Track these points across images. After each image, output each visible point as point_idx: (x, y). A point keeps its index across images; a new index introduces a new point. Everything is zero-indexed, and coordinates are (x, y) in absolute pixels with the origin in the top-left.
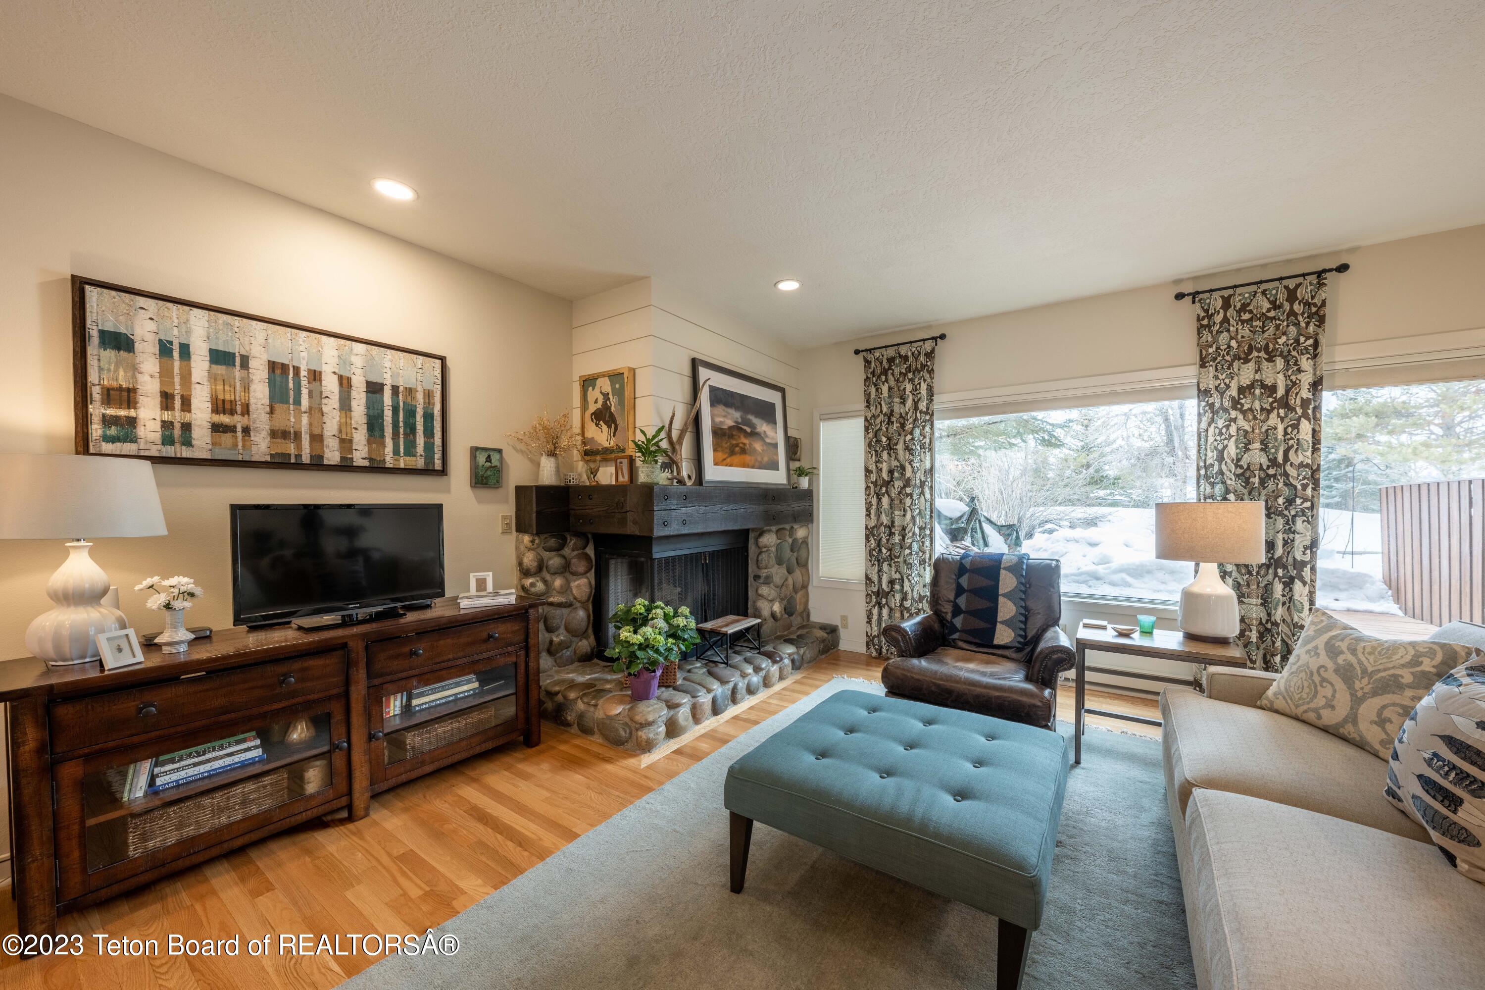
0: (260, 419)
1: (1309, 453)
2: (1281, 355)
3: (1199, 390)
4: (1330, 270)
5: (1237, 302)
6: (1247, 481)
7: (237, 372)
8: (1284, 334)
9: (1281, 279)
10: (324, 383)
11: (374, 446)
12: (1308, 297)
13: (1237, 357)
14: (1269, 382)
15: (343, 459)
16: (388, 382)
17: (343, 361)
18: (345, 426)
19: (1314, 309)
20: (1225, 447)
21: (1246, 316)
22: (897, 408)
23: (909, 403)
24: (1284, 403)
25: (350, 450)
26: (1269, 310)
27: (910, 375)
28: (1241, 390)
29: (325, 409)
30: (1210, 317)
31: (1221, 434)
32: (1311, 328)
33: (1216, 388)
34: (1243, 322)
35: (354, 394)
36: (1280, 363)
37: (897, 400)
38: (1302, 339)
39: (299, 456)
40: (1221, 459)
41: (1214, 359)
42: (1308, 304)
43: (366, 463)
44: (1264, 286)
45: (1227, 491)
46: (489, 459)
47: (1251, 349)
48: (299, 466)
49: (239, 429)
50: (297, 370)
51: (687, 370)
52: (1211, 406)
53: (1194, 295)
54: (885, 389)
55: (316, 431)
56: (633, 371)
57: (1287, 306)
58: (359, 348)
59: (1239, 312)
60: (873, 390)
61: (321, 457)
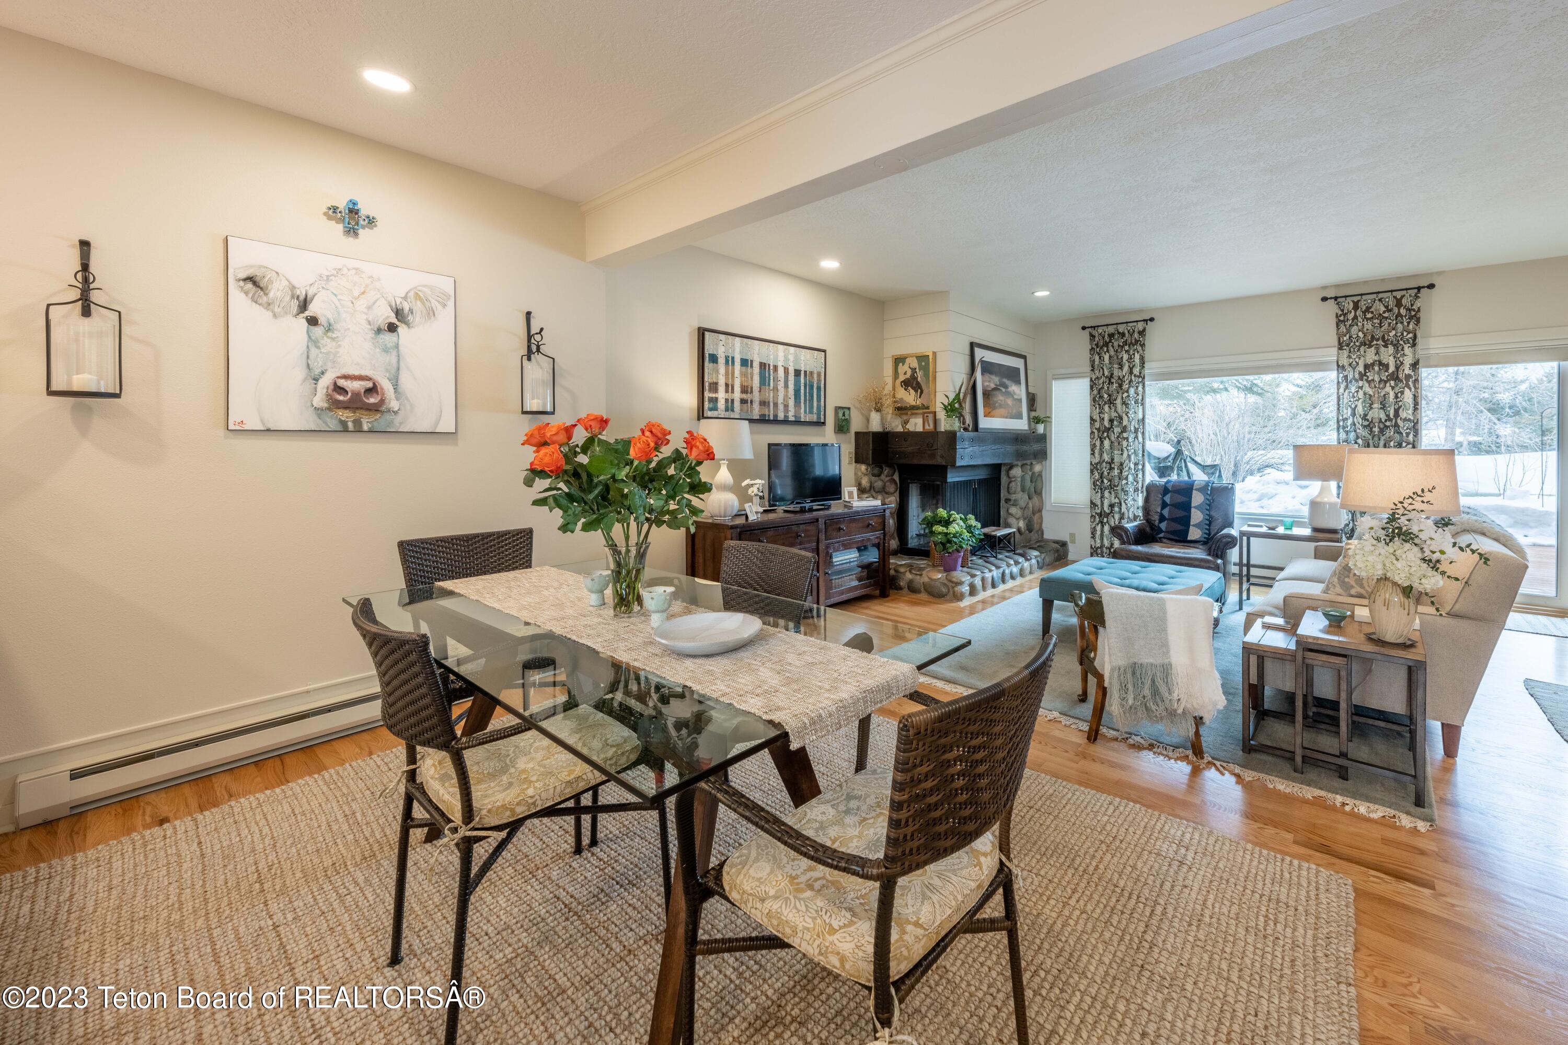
0: (756, 396)
1: (1410, 411)
2: (1392, 343)
3: (1338, 366)
4: (1424, 287)
5: (1363, 307)
6: (1371, 431)
7: (749, 370)
8: (1394, 329)
9: (1392, 291)
10: (778, 372)
11: (797, 408)
12: (1409, 305)
13: (1364, 344)
14: (1385, 361)
15: (785, 416)
16: (803, 369)
17: (786, 359)
18: (786, 397)
19: (1413, 313)
20: (1356, 406)
21: (1369, 315)
22: (1117, 373)
23: (1126, 368)
24: (1395, 377)
25: (788, 411)
26: (1384, 312)
27: (1127, 348)
28: (1367, 367)
29: (779, 388)
30: (1345, 315)
31: (1354, 397)
32: (1411, 327)
33: (1350, 365)
34: (1367, 319)
35: (789, 377)
36: (1391, 349)
37: (1116, 366)
38: (1405, 334)
39: (769, 416)
40: (1354, 414)
41: (1348, 345)
42: (1409, 310)
43: (794, 419)
44: (1380, 296)
45: (1358, 437)
46: (844, 415)
47: (1373, 337)
48: (769, 421)
49: (749, 400)
50: (769, 366)
51: (967, 350)
52: (1346, 377)
53: (1336, 298)
54: (1106, 357)
55: (776, 400)
56: (934, 353)
57: (1396, 310)
58: (792, 349)
59: (1364, 313)
60: (1097, 358)
61: (777, 416)
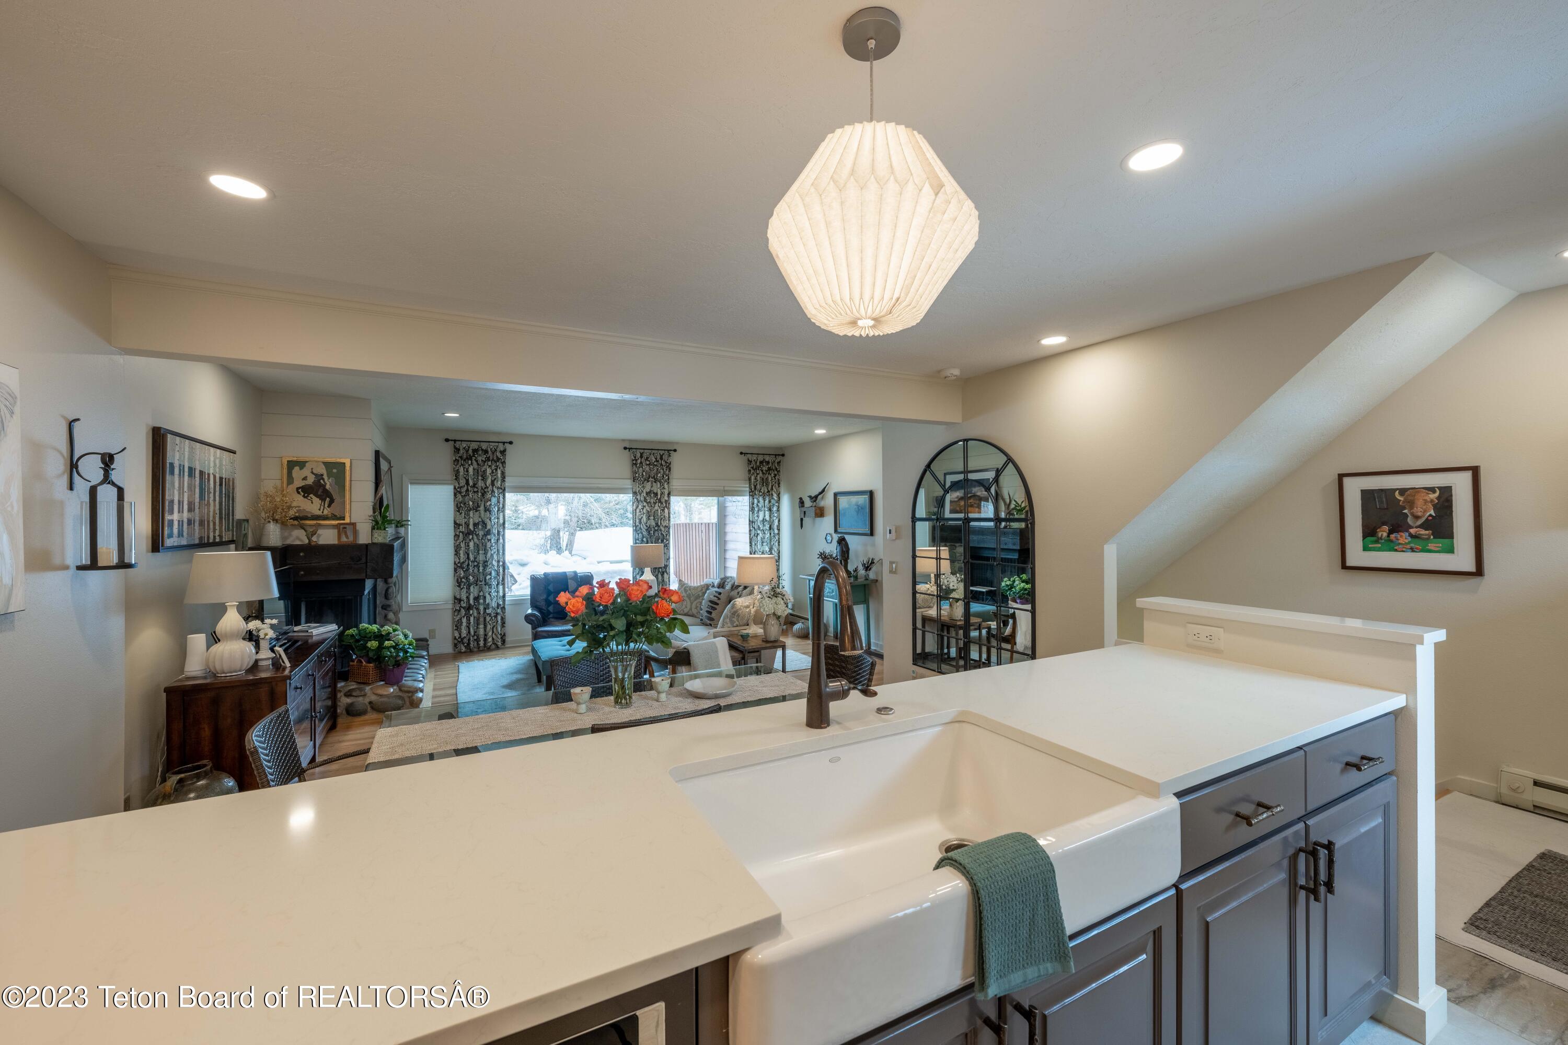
1: (666, 522)
2: (658, 481)
3: (633, 492)
4: (671, 451)
5: (644, 456)
6: (649, 533)
8: (659, 472)
9: (657, 450)
12: (665, 460)
13: (645, 480)
14: (655, 491)
19: (668, 465)
20: (642, 518)
21: (647, 463)
22: (480, 484)
23: (489, 481)
24: (660, 501)
26: (654, 462)
27: (489, 463)
28: (647, 494)
30: (636, 460)
31: (640, 512)
32: (667, 472)
33: (639, 492)
34: (646, 465)
36: (658, 484)
37: (480, 478)
38: (664, 476)
40: (640, 523)
41: (637, 479)
42: (666, 462)
44: (653, 451)
45: (643, 537)
47: (650, 476)
52: (637, 499)
53: (630, 449)
54: (470, 469)
56: (351, 461)
57: (660, 461)
59: (645, 460)
60: (461, 469)
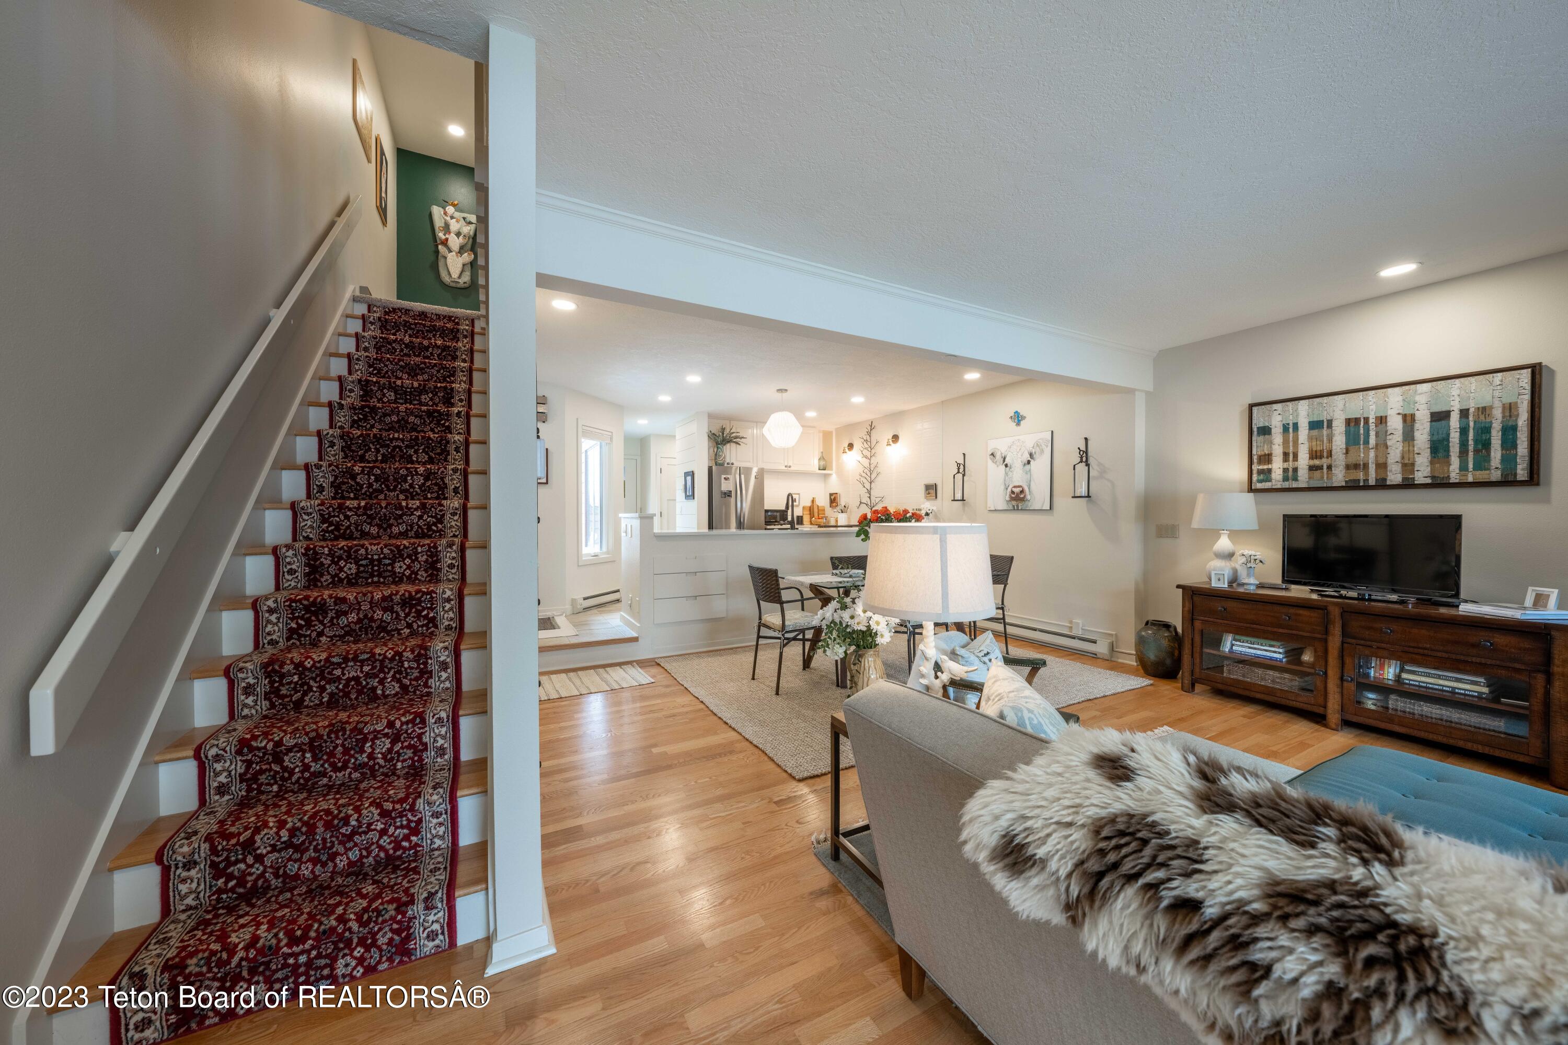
7: (1325, 432)
10: (1389, 424)
11: (1437, 465)
15: (1404, 479)
25: (1412, 472)
29: (1389, 443)
35: (1417, 426)
39: (1366, 480)
43: (1429, 481)
48: (1367, 487)
49: (1325, 467)
50: (1366, 420)
55: (1381, 461)
58: (1424, 387)
61: (1385, 480)
